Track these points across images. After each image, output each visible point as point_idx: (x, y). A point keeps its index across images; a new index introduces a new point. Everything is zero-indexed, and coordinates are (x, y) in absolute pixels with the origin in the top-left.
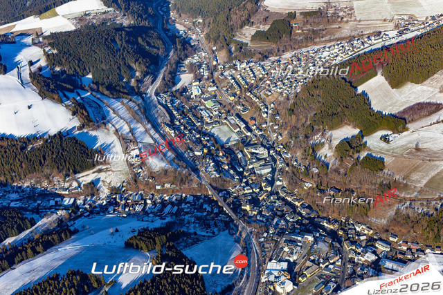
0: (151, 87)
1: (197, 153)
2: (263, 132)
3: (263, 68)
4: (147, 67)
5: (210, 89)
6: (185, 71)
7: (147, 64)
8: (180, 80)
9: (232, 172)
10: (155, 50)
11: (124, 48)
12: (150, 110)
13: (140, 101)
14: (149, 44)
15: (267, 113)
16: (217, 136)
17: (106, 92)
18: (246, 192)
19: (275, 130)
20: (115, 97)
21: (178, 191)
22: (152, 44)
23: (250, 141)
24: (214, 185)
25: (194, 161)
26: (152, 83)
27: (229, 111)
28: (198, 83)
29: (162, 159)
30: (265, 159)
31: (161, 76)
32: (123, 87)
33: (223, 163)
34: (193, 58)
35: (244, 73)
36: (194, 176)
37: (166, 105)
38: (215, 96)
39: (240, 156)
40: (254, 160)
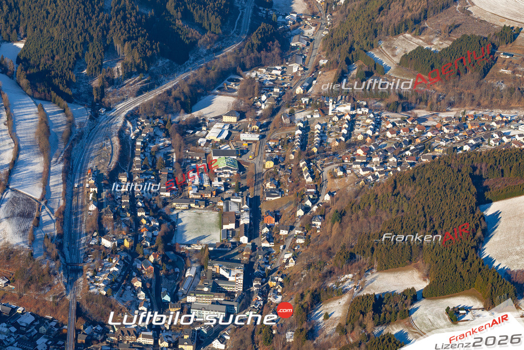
0: (131, 100)
1: (106, 243)
2: (272, 245)
3: (377, 124)
4: (144, 58)
5: (244, 136)
6: (235, 90)
7: (149, 53)
8: (209, 103)
9: (142, 295)
10: (194, 33)
11: (124, 9)
12: (90, 139)
13: (85, 118)
14: (187, 16)
15: (307, 209)
16: (183, 226)
17: (24, 82)
18: (141, 340)
19: (296, 245)
20: (37, 95)
21: (13, 298)
22: (197, 19)
23: (237, 253)
24: (85, 307)
25: (87, 254)
26: (140, 92)
27: (244, 189)
28: (233, 119)
29: (24, 232)
30: (230, 295)
31: (168, 86)
32: (69, 84)
33: (140, 274)
34: (269, 70)
35: (334, 123)
36: (59, 281)
37: (134, 141)
38: (243, 152)
39: (189, 273)
40: (206, 289)
